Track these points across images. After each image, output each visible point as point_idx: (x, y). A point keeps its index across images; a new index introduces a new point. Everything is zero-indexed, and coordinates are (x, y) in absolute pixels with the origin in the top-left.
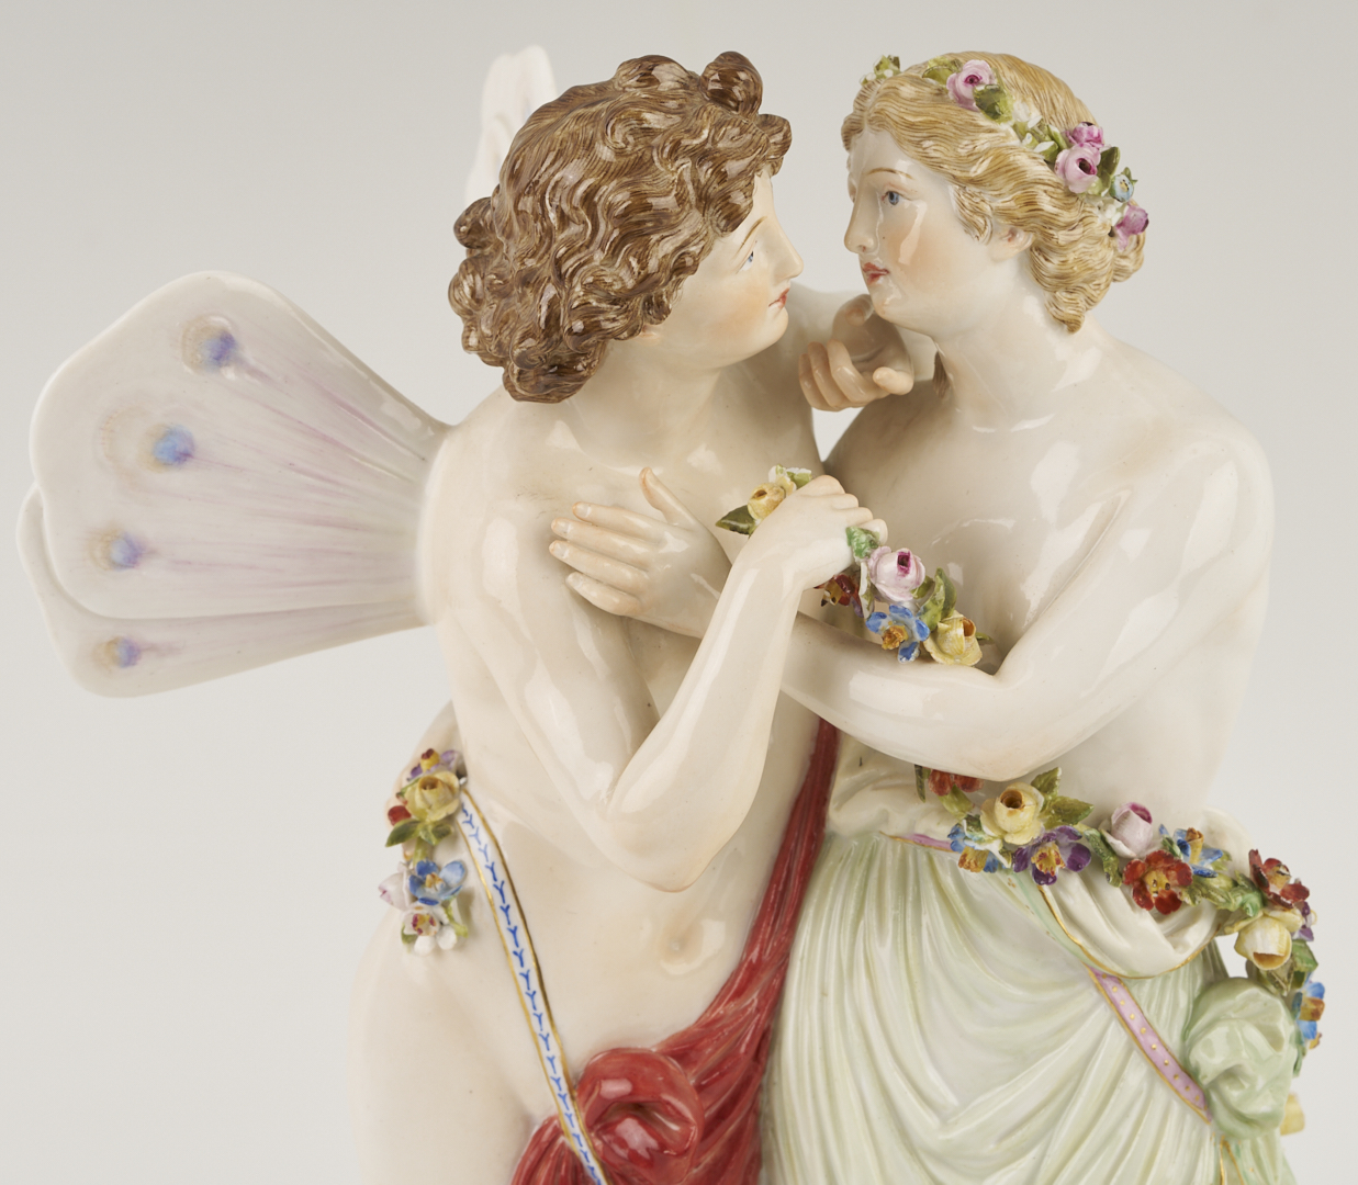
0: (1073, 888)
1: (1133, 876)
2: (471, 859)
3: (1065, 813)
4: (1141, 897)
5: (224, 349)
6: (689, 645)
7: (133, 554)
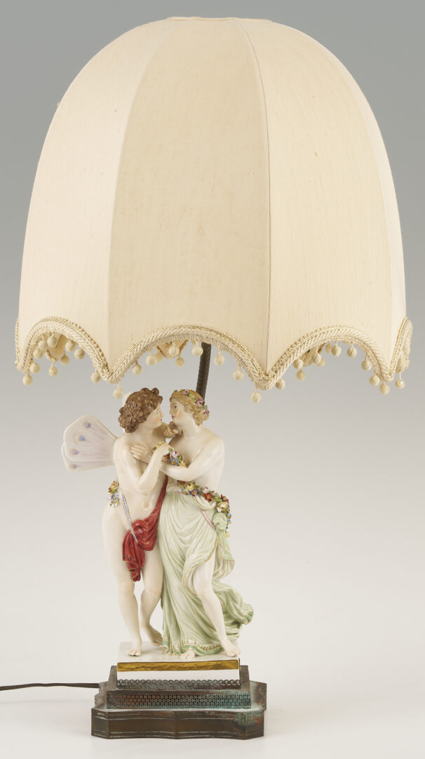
0: (197, 497)
1: (205, 496)
2: (120, 494)
3: (196, 487)
4: (206, 498)
5: (89, 426)
6: (147, 464)
7: (76, 453)
